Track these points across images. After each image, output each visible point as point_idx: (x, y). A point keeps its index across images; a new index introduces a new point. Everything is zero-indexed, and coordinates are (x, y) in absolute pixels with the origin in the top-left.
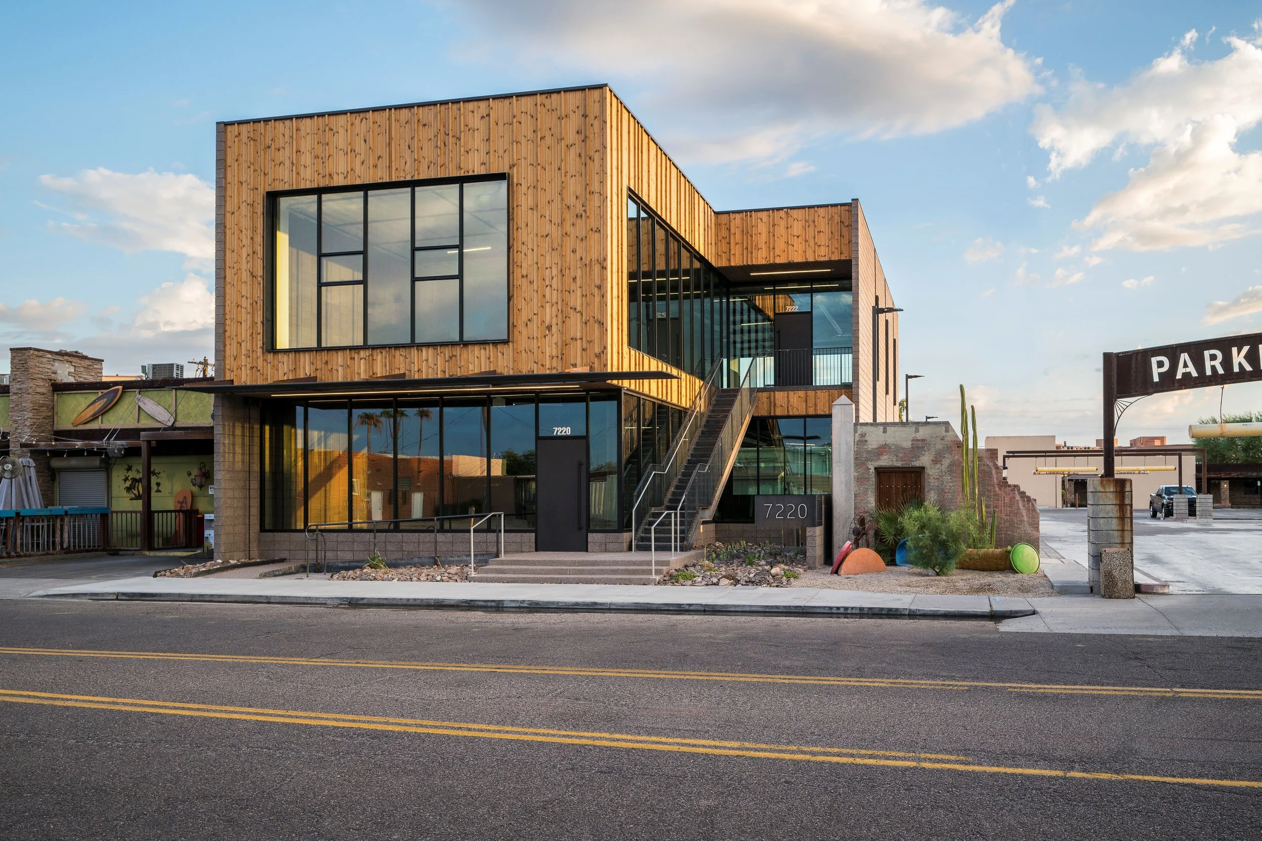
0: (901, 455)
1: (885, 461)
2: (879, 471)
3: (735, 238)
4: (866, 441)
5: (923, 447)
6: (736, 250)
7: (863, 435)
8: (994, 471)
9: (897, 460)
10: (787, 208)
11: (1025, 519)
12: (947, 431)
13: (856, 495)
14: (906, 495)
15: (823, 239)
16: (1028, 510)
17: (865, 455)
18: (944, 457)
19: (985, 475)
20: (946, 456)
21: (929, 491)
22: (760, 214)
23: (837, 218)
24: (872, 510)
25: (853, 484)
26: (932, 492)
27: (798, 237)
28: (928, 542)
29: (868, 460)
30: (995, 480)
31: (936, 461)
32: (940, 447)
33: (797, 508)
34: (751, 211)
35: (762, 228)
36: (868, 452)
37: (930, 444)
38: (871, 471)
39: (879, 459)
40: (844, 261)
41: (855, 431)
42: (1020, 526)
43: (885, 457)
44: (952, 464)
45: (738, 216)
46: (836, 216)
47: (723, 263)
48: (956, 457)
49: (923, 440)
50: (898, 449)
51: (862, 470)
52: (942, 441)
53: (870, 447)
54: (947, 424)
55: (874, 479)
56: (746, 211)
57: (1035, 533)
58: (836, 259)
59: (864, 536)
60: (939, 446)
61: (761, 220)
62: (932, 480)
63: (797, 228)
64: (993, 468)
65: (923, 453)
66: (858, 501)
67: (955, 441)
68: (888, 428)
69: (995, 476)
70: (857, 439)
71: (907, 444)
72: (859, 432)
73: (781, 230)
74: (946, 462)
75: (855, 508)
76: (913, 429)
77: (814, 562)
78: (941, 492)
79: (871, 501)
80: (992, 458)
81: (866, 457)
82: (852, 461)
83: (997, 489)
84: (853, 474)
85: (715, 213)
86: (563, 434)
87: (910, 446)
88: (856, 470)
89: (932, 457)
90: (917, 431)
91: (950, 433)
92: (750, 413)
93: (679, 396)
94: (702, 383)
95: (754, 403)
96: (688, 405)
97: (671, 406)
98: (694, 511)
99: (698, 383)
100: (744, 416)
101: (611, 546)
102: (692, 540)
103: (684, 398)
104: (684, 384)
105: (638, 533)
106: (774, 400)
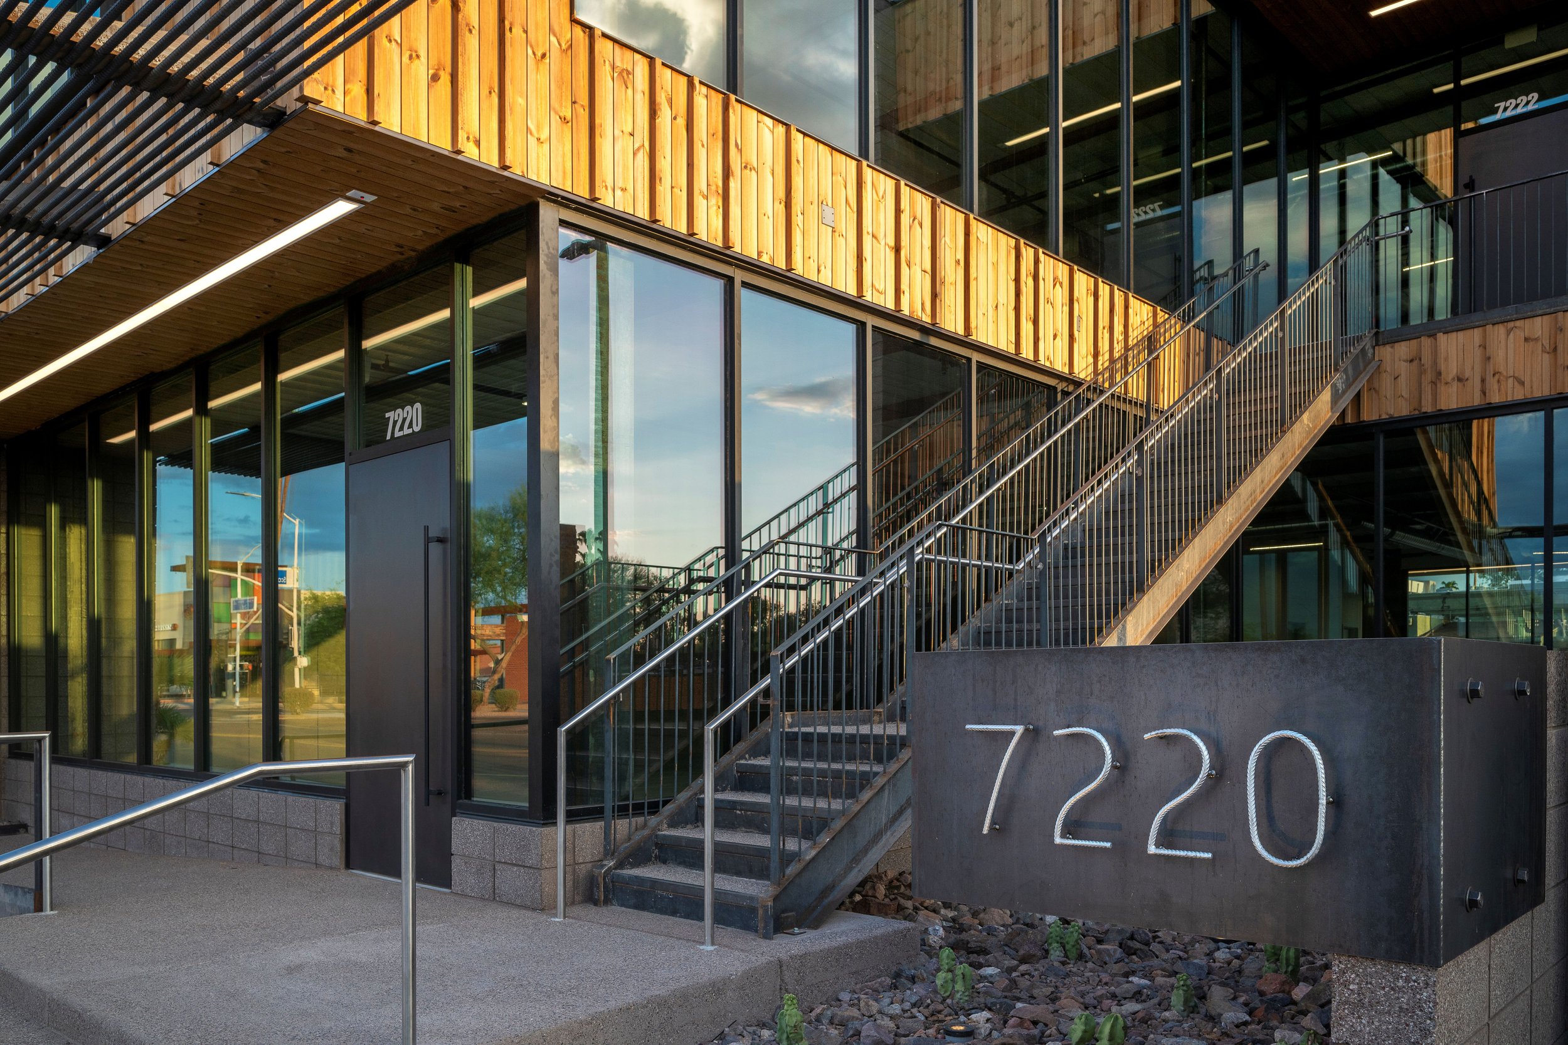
86: (405, 429)
92: (1326, 396)
93: (1027, 328)
94: (1162, 316)
95: (1357, 375)
96: (1083, 369)
97: (976, 357)
98: (891, 729)
99: (1141, 313)
100: (1302, 403)
101: (510, 880)
102: (849, 869)
103: (1063, 342)
104: (1060, 295)
105: (653, 820)
106: (1435, 362)
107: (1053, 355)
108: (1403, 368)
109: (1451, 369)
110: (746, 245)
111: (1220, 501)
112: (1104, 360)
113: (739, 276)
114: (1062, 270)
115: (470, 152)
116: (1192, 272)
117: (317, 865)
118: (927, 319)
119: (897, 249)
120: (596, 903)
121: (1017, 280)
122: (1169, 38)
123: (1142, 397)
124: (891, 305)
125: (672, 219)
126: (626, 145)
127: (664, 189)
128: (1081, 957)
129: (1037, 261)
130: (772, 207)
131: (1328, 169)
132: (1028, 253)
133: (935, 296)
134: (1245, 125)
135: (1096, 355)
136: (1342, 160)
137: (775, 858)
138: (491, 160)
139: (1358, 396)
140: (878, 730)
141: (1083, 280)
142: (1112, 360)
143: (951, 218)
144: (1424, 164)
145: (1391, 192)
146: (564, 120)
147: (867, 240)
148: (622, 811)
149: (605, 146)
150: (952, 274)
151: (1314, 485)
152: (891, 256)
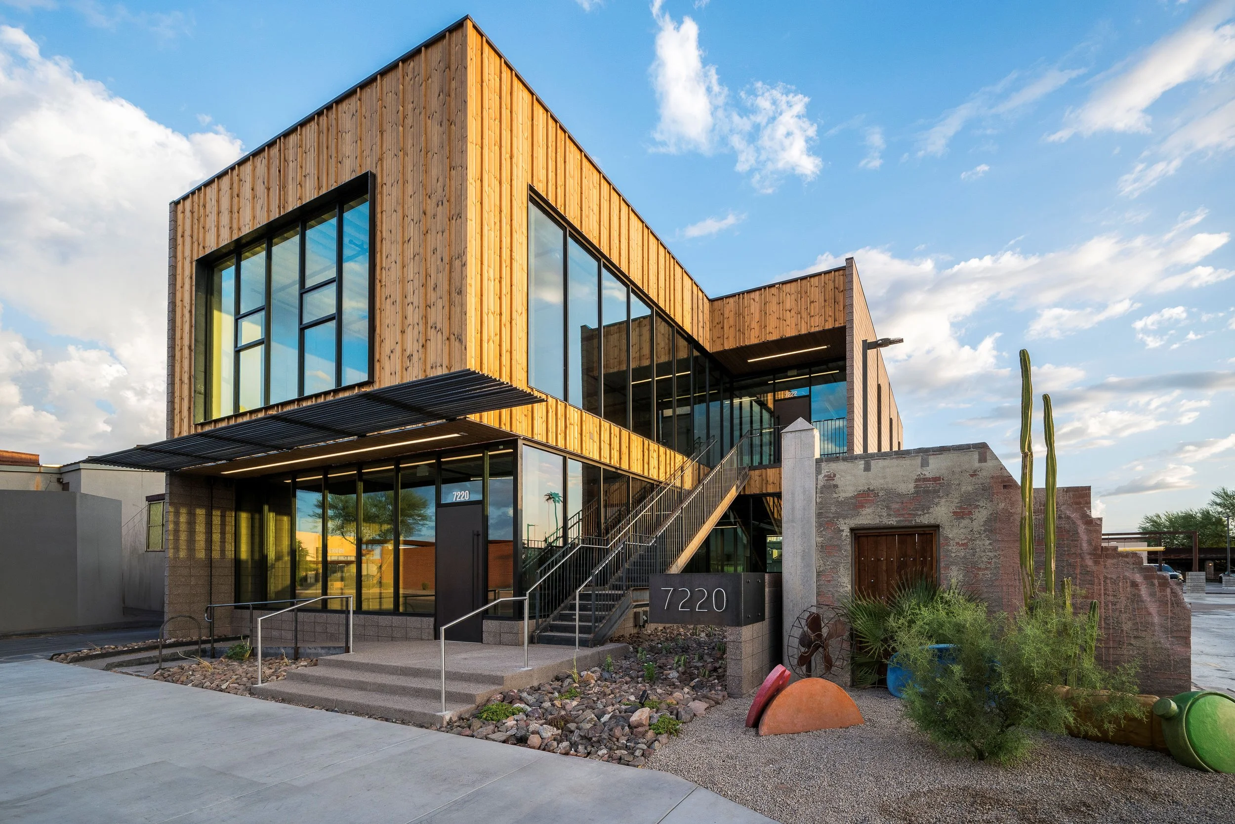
0: (895, 506)
1: (867, 517)
2: (859, 535)
3: (728, 322)
4: (836, 486)
5: (936, 492)
6: (729, 332)
7: (830, 477)
8: (1082, 528)
9: (889, 515)
10: (779, 283)
11: (1156, 620)
12: (983, 459)
13: (819, 574)
14: (906, 574)
15: (815, 309)
16: (1163, 603)
17: (833, 509)
18: (977, 507)
19: (1067, 534)
20: (981, 504)
21: (947, 567)
22: (752, 295)
23: (831, 285)
24: (846, 597)
25: (814, 555)
26: (953, 568)
27: (790, 311)
28: (962, 693)
29: (838, 516)
30: (1085, 545)
31: (961, 514)
32: (970, 488)
33: (710, 595)
34: (743, 293)
35: (755, 308)
36: (839, 503)
37: (949, 485)
38: (844, 534)
39: (858, 514)
40: (839, 328)
41: (818, 471)
42: (1143, 634)
43: (868, 510)
44: (993, 518)
45: (731, 300)
46: (831, 282)
47: (718, 348)
48: (1002, 505)
49: (936, 479)
50: (891, 495)
51: (829, 534)
52: (974, 479)
53: (842, 496)
54: (982, 449)
55: (849, 548)
56: (739, 294)
57: (1179, 649)
58: (831, 327)
59: (821, 649)
60: (967, 487)
61: (754, 300)
62: (953, 548)
63: (789, 303)
64: (1079, 522)
65: (936, 500)
66: (822, 582)
67: (998, 477)
68: (873, 463)
69: (1084, 537)
70: (821, 483)
71: (908, 487)
72: (824, 472)
73: (773, 307)
74: (981, 515)
75: (818, 594)
76: (918, 461)
77: (739, 686)
78: (971, 567)
79: (845, 582)
80: (1078, 503)
81: (836, 512)
82: (813, 520)
83: (1089, 562)
84: (814, 539)
85: (710, 300)
86: (458, 499)
87: (913, 490)
88: (819, 533)
89: (953, 508)
90: (925, 463)
91: (990, 464)
92: (734, 488)
93: (646, 466)
94: (685, 459)
95: (744, 480)
96: (662, 479)
97: (631, 476)
98: (620, 592)
99: (679, 458)
100: (728, 490)
101: (506, 637)
102: (609, 630)
103: (656, 470)
104: (655, 455)
105: (548, 620)
106: (766, 477)
107: (654, 474)
108: (757, 478)
109: (771, 480)
110: (570, 448)
111: (704, 523)
112: (668, 475)
113: (568, 456)
114: (656, 446)
115: (503, 428)
116: (694, 441)
117: (422, 639)
118: (618, 465)
119: (610, 445)
120: (534, 643)
121: (643, 451)
122: (687, 360)
123: (680, 486)
124: (608, 462)
125: (552, 442)
126: (540, 421)
127: (550, 434)
128: (671, 652)
129: (649, 445)
130: (577, 435)
131: (736, 401)
132: (646, 442)
133: (620, 459)
134: (710, 386)
135: (666, 473)
136: (741, 398)
137: (593, 628)
138: (508, 429)
139: (744, 487)
140: (607, 592)
141: (662, 449)
142: (671, 475)
143: (625, 433)
144: (767, 400)
145: (756, 408)
146: (525, 415)
147: (602, 442)
148: (541, 617)
149: (535, 422)
150: (625, 450)
151: (733, 512)
152: (608, 447)
